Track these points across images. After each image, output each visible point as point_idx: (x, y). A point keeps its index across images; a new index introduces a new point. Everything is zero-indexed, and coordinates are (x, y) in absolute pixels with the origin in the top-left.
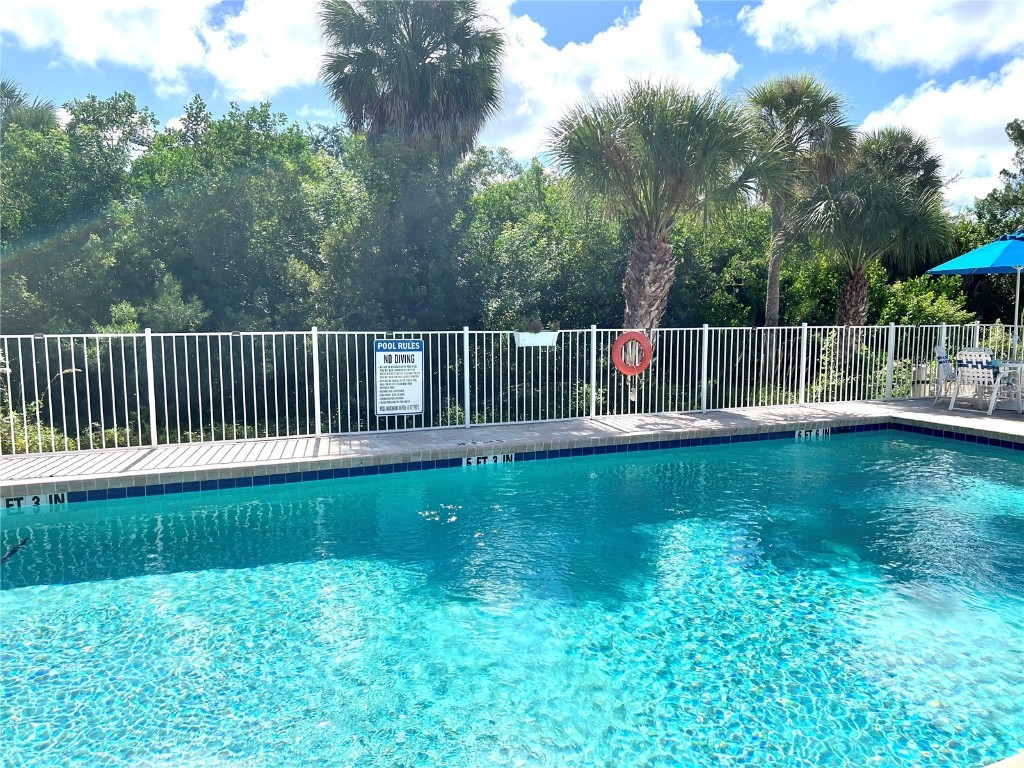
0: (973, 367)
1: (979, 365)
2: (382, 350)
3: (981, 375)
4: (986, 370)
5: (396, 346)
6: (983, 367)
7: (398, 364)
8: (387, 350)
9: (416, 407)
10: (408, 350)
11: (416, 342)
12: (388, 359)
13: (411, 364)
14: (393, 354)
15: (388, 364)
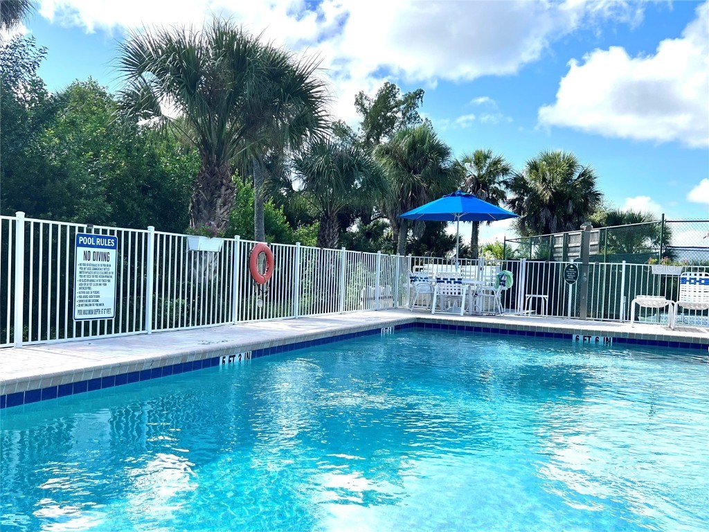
0: (448, 282)
1: (452, 281)
2: (82, 245)
3: (453, 288)
4: (457, 284)
5: (95, 242)
6: (455, 282)
7: (95, 262)
8: (87, 246)
9: (108, 310)
10: (104, 247)
11: (111, 238)
12: (86, 256)
13: (106, 263)
14: (92, 250)
15: (87, 262)
